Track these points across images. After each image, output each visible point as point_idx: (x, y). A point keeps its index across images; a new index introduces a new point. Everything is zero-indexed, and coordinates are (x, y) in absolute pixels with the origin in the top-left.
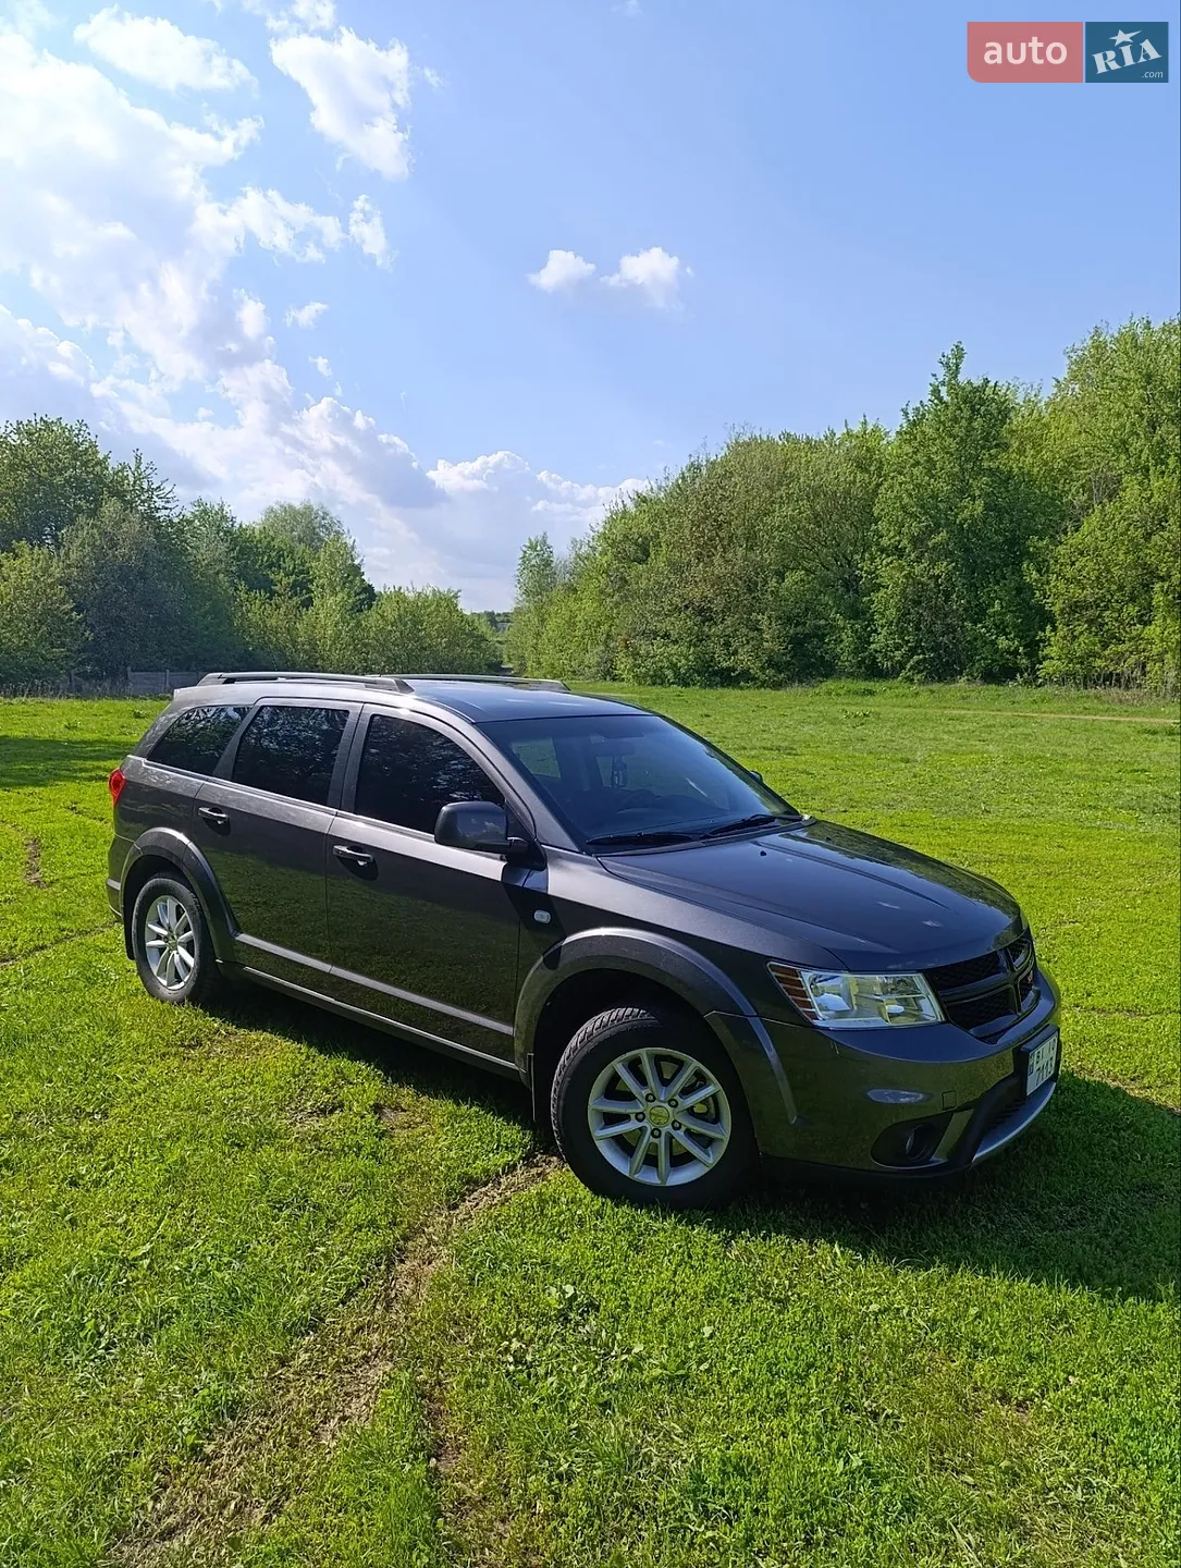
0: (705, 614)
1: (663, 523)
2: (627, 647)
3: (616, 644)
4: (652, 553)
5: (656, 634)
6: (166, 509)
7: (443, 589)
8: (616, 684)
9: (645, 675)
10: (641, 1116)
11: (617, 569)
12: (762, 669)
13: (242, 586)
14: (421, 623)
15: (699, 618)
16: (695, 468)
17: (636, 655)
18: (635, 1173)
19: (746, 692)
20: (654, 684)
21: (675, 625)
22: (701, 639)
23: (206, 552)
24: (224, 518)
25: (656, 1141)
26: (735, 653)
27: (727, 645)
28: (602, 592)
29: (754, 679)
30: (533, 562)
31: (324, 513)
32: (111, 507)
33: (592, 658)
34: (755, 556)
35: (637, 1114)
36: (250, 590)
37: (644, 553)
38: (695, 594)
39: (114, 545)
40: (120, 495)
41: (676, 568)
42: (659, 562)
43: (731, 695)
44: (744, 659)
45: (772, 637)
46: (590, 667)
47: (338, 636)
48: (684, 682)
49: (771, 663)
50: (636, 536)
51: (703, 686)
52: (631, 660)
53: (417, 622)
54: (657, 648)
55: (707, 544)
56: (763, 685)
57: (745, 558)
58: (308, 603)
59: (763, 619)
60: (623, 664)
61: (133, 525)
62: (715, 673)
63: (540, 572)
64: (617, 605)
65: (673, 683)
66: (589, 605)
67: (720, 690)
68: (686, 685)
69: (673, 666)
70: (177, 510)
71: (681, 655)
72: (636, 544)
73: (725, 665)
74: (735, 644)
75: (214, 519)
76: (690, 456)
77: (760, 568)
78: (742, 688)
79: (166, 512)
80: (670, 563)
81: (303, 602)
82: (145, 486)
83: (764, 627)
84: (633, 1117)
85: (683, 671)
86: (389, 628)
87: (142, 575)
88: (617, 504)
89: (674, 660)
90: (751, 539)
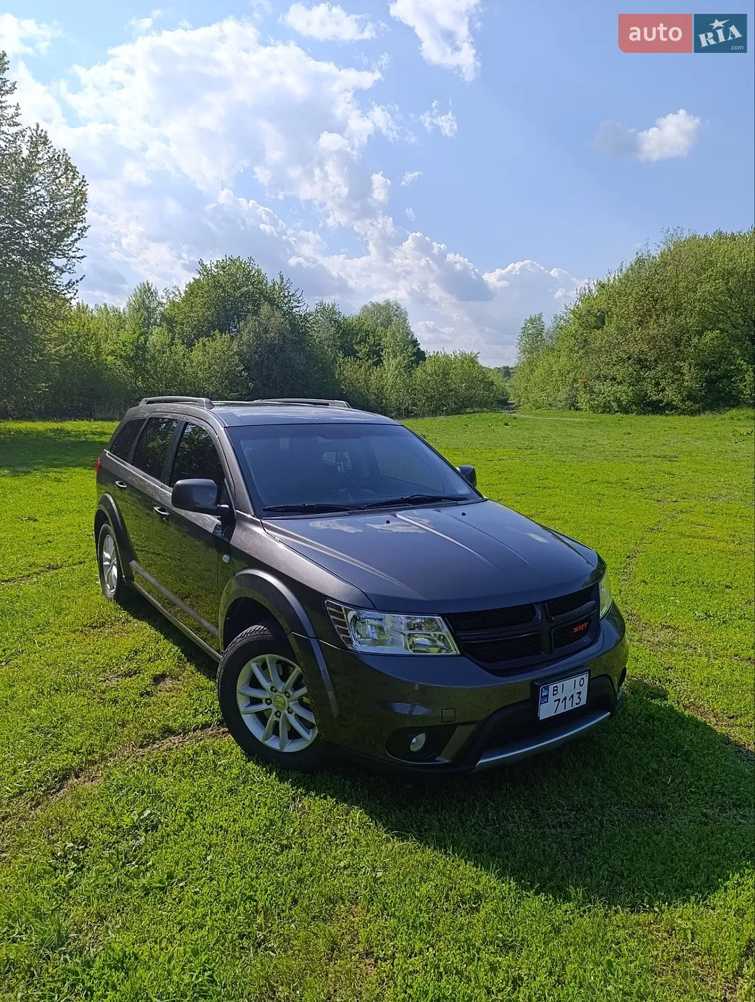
0: (642, 363)
1: (614, 301)
2: (585, 387)
3: (579, 385)
4: (607, 322)
5: (606, 377)
6: (298, 307)
7: (468, 352)
8: (577, 413)
9: (598, 406)
10: (269, 701)
11: (582, 334)
12: (683, 401)
13: (341, 355)
14: (448, 374)
15: (639, 366)
16: (640, 261)
17: (592, 392)
18: (265, 740)
19: (670, 418)
20: (603, 412)
21: (620, 372)
22: (639, 380)
23: (321, 334)
24: (334, 313)
25: (278, 719)
26: (663, 390)
27: (657, 384)
28: (571, 350)
29: (676, 408)
30: (530, 332)
31: (397, 307)
32: (265, 309)
33: (562, 395)
34: (681, 321)
35: (267, 699)
36: (345, 356)
37: (601, 321)
38: (634, 349)
39: (266, 331)
40: (272, 302)
41: (622, 331)
42: (611, 328)
43: (658, 421)
44: (670, 394)
45: (690, 377)
46: (561, 402)
47: (395, 384)
48: (625, 410)
49: (690, 397)
50: (596, 311)
51: (639, 413)
52: (588, 396)
53: (445, 374)
54: (606, 388)
55: (645, 314)
56: (683, 413)
57: (673, 323)
58: (379, 363)
59: (685, 367)
60: (583, 399)
61: (278, 318)
62: (648, 404)
63: (534, 338)
64: (581, 358)
65: (617, 412)
66: (563, 360)
67: (651, 416)
68: (627, 413)
69: (618, 400)
70: (304, 308)
71: (624, 392)
72: (596, 316)
73: (655, 398)
74: (663, 383)
75: (329, 313)
76: (637, 253)
77: (684, 330)
78: (667, 415)
79: (297, 309)
80: (618, 329)
81: (373, 363)
82: (286, 294)
83: (685, 371)
84: (264, 701)
85: (624, 403)
86: (429, 378)
87: (282, 349)
88: (585, 290)
89: (618, 396)
90: (678, 308)
